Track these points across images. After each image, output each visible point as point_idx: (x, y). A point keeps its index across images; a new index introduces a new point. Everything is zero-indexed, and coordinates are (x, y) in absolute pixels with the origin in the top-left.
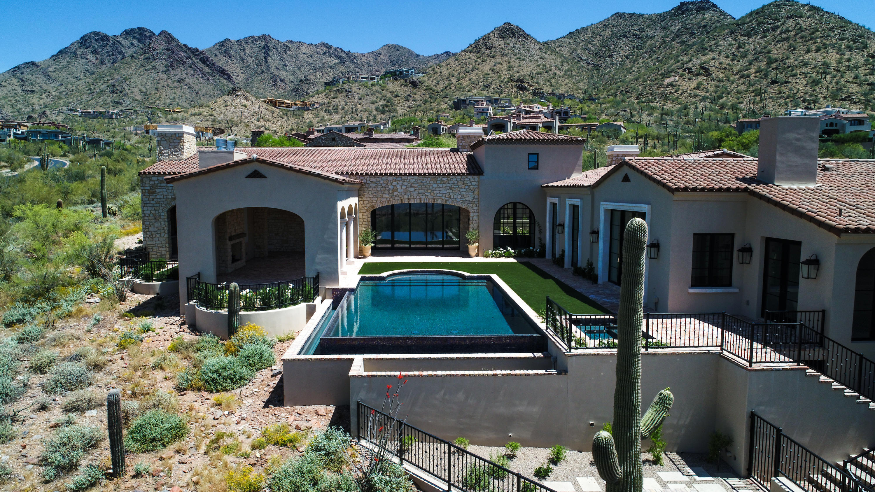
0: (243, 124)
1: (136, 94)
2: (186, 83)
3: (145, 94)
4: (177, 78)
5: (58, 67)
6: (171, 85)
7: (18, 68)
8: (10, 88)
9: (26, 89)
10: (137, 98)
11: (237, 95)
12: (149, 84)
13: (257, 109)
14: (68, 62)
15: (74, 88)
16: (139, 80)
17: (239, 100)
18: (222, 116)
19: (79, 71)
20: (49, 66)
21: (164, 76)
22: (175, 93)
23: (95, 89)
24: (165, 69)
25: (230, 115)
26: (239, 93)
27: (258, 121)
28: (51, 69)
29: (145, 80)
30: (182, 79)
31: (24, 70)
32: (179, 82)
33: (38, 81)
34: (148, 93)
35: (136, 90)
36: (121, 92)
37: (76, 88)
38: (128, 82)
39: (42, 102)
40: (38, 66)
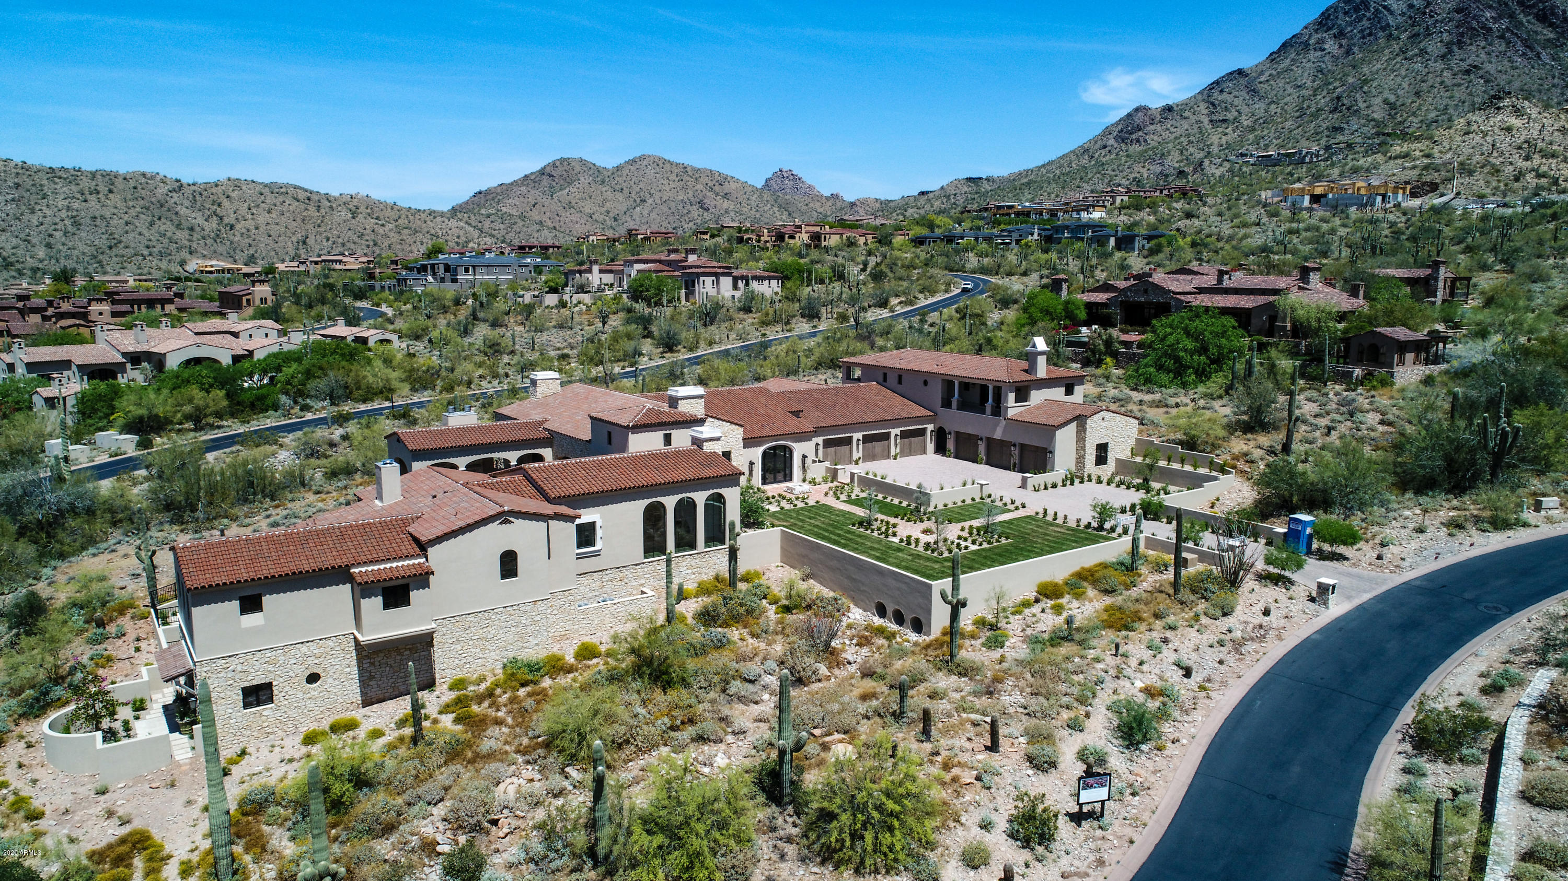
0: (1487, 169)
1: (1376, 108)
2: (1481, 72)
3: (1392, 106)
4: (1465, 66)
5: (1274, 73)
6: (1448, 82)
7: (1217, 83)
8: (1193, 119)
9: (1215, 118)
10: (1375, 116)
11: (1499, 108)
12: (1405, 85)
13: (1536, 133)
14: (1293, 60)
15: (1279, 110)
16: (1389, 81)
17: (1499, 118)
18: (1449, 156)
19: (1306, 74)
20: (1262, 73)
21: (1439, 65)
22: (1450, 98)
23: (1309, 107)
24: (1444, 50)
25: (1467, 151)
26: (1507, 102)
27: (1527, 158)
28: (1263, 79)
29: (1399, 79)
30: (1475, 67)
31: (1224, 85)
32: (1468, 72)
33: (1236, 102)
34: (1398, 103)
35: (1378, 100)
36: (1348, 109)
37: (1282, 108)
38: (1366, 88)
39: (1224, 139)
40: (1247, 75)
